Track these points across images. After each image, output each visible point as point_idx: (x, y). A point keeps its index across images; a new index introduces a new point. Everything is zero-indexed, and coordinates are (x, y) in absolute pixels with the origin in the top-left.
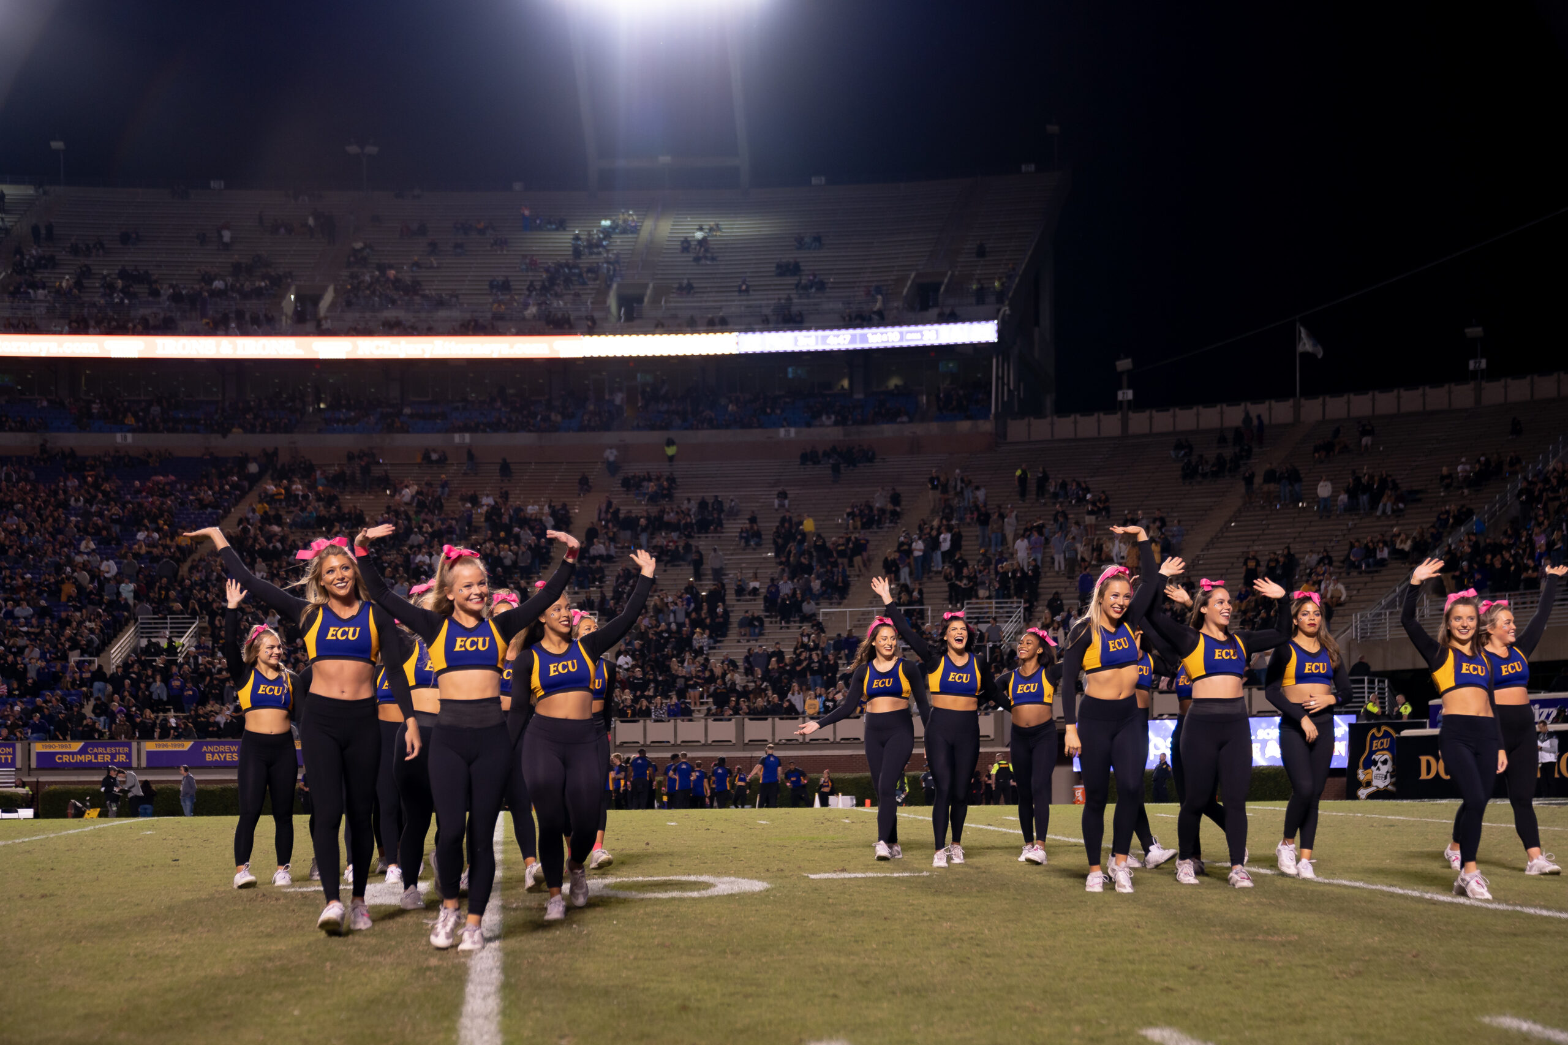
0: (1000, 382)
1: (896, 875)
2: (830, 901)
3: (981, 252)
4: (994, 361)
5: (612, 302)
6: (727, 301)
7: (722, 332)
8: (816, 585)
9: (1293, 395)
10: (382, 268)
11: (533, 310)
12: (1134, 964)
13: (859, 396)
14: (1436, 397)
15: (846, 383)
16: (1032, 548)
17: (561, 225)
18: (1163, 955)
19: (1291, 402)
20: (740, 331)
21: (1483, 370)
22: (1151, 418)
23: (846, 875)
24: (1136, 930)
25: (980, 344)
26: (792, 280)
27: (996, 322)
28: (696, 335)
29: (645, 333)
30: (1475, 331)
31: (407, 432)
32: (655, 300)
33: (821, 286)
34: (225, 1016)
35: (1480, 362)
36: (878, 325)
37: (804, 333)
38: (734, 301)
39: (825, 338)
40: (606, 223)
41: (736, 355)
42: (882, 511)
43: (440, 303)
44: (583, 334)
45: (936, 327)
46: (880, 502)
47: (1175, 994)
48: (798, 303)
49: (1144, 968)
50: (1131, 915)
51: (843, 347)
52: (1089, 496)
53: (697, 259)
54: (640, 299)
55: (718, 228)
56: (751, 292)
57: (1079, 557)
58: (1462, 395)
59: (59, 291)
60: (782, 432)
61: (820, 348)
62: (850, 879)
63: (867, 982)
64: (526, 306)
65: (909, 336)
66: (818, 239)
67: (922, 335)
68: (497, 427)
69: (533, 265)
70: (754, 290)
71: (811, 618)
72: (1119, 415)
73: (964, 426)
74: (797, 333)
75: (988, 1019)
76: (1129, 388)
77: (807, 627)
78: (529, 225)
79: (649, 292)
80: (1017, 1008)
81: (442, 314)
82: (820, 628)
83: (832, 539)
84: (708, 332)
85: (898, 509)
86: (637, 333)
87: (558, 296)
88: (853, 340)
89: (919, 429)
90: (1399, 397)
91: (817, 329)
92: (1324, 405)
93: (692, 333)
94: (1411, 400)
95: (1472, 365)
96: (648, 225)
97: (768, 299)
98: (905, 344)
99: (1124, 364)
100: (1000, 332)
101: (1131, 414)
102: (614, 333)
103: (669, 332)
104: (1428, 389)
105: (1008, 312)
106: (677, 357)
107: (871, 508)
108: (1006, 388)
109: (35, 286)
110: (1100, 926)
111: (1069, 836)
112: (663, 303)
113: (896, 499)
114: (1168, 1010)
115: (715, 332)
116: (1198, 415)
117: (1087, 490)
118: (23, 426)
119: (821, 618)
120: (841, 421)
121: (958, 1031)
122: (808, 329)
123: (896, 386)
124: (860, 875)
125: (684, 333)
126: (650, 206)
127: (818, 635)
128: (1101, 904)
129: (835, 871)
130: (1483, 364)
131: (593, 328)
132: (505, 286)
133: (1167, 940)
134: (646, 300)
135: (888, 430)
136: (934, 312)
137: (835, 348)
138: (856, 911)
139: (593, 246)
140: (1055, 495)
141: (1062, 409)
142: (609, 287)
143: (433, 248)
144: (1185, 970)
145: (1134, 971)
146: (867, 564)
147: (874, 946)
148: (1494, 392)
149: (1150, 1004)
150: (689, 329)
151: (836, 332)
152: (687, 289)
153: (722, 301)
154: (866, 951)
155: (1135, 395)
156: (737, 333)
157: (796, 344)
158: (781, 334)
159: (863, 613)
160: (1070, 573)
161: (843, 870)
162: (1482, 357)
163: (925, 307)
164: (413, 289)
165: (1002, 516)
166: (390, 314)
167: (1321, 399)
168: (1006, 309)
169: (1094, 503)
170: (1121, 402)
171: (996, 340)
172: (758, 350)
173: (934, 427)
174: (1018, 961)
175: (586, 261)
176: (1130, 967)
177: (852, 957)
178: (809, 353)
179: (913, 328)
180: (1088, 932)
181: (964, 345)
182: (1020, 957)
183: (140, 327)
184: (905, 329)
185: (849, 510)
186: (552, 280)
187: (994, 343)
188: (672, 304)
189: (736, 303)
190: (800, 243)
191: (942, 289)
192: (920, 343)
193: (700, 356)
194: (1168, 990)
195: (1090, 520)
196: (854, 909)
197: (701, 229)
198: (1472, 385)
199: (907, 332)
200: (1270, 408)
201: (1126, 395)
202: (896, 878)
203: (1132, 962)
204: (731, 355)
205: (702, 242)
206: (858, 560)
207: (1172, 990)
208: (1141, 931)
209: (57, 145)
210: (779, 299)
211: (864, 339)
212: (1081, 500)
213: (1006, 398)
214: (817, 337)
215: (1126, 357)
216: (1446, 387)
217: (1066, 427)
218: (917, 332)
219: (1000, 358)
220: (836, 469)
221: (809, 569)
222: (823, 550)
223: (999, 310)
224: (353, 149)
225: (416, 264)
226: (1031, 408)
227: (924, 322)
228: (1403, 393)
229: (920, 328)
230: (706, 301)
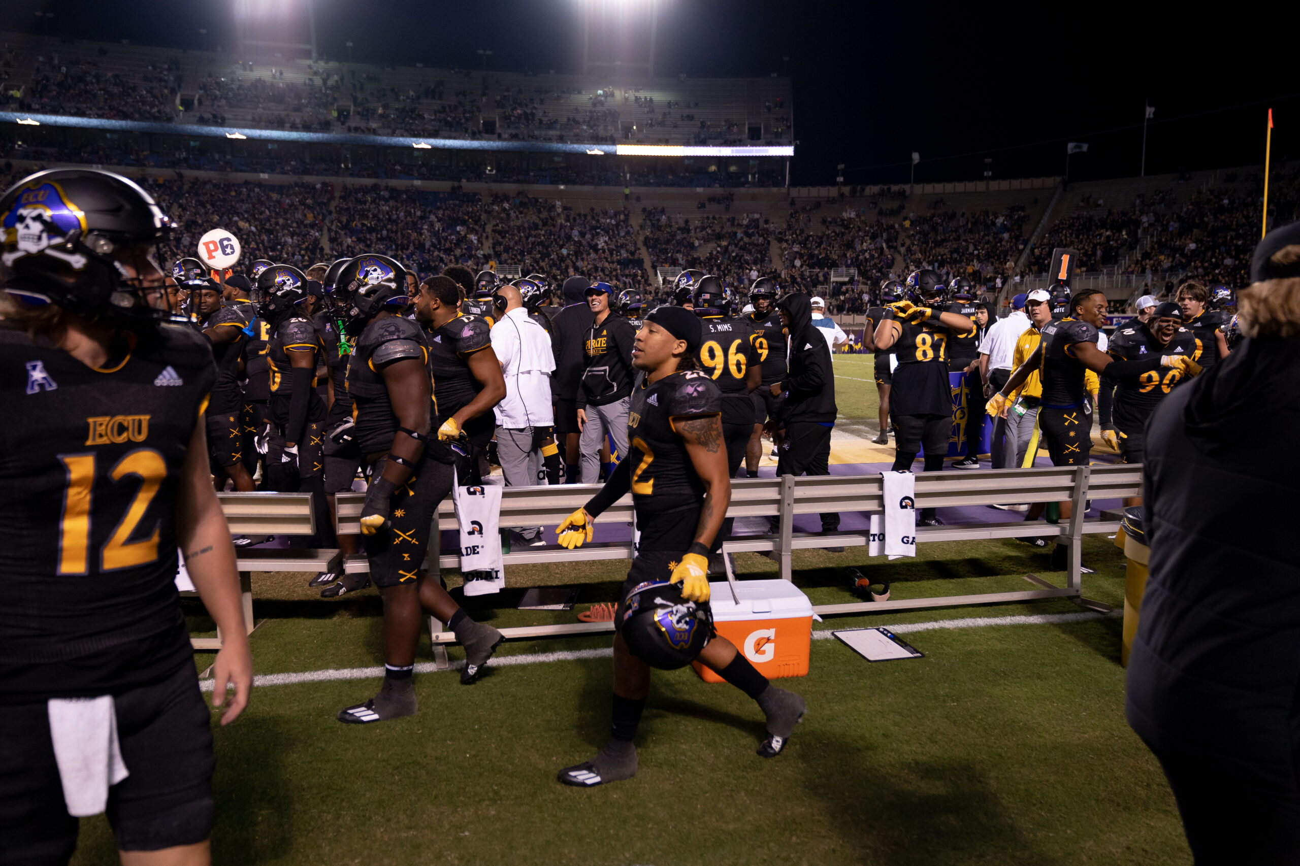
4: (788, 163)
14: (970, 186)
19: (909, 185)
21: (990, 176)
27: (793, 146)
31: (537, 183)
41: (683, 156)
58: (981, 186)
60: (697, 189)
68: (576, 182)
72: (837, 187)
73: (775, 190)
76: (842, 176)
90: (955, 186)
92: (923, 187)
94: (960, 187)
95: (985, 174)
99: (841, 167)
101: (842, 187)
104: (967, 183)
105: (798, 143)
116: (871, 189)
130: (990, 173)
136: (762, 141)
141: (813, 184)
148: (994, 185)
155: (844, 179)
163: (759, 138)
167: (922, 185)
168: (798, 141)
170: (838, 182)
171: (793, 155)
173: (762, 190)
181: (776, 156)
183: (426, 134)
191: (762, 131)
198: (985, 182)
201: (840, 179)
216: (975, 182)
217: (814, 191)
223: (793, 142)
227: (759, 145)
228: (957, 184)
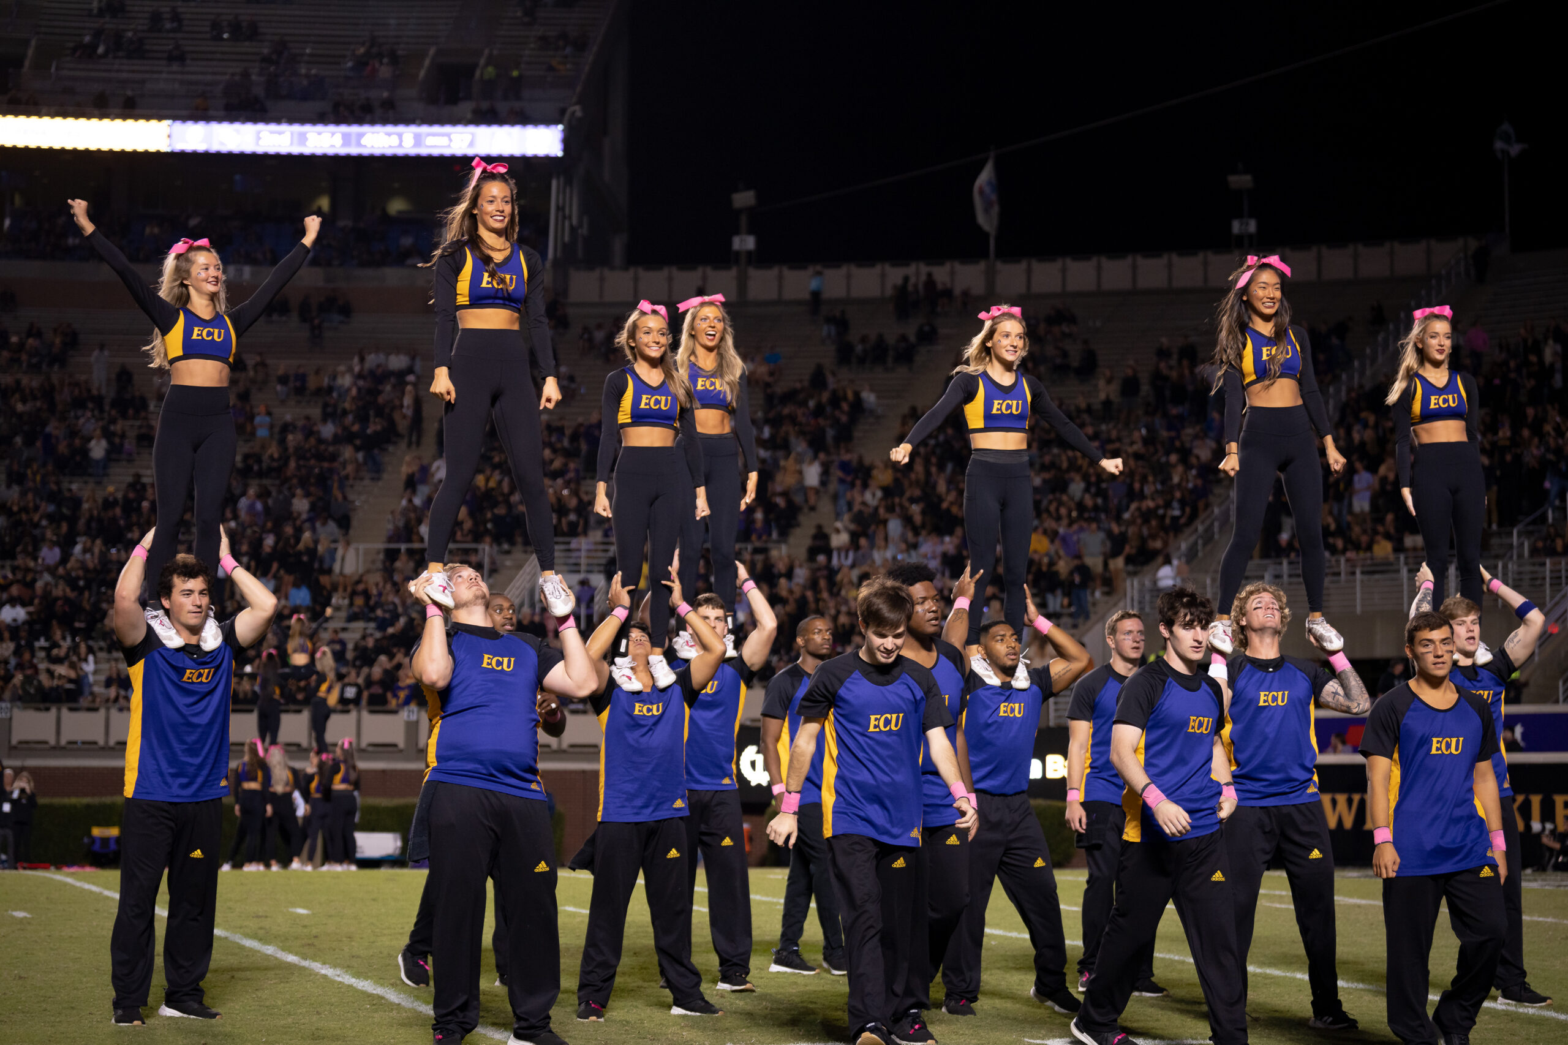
0: (560, 214)
4: (554, 183)
6: (153, 72)
9: (985, 255)
13: (345, 223)
14: (1187, 269)
15: (324, 203)
19: (982, 265)
20: (175, 118)
21: (1251, 236)
22: (780, 278)
25: (535, 158)
27: (560, 127)
28: (106, 122)
30: (1241, 181)
32: (41, 64)
33: (292, 59)
35: (1247, 224)
36: (385, 121)
37: (273, 127)
38: (161, 72)
39: (303, 139)
41: (166, 154)
45: (471, 129)
48: (259, 81)
51: (331, 151)
54: (20, 62)
56: (188, 62)
61: (296, 150)
65: (430, 141)
67: (451, 140)
70: (193, 59)
72: (733, 272)
74: (261, 127)
76: (750, 232)
79: (32, 51)
84: (125, 117)
88: (346, 141)
90: (1134, 268)
91: (291, 121)
92: (1029, 271)
93: (101, 117)
94: (1152, 271)
95: (1236, 227)
97: (214, 74)
98: (424, 151)
99: (744, 199)
100: (567, 142)
101: (753, 272)
104: (1175, 258)
105: (579, 114)
106: (75, 151)
108: (567, 223)
112: (53, 69)
115: (136, 118)
116: (849, 277)
122: (278, 120)
123: (400, 212)
125: (89, 116)
130: (1252, 227)
134: (27, 63)
135: (393, 276)
136: (467, 107)
137: (319, 151)
150: (96, 112)
151: (320, 128)
152: (89, 51)
153: (146, 72)
155: (758, 243)
156: (169, 122)
157: (257, 144)
158: (237, 126)
162: (1251, 216)
163: (453, 99)
167: (1023, 265)
168: (575, 112)
170: (738, 253)
171: (560, 154)
172: (201, 147)
178: (278, 157)
179: (436, 129)
184: (424, 129)
187: (556, 158)
188: (65, 73)
189: (164, 76)
191: (477, 74)
192: (447, 152)
193: (111, 152)
198: (1236, 255)
199: (429, 135)
200: (952, 273)
201: (745, 243)
204: (158, 153)
210: (233, 75)
211: (362, 140)
213: (567, 239)
214: (292, 134)
215: (747, 188)
216: (1201, 256)
218: (443, 135)
219: (562, 179)
223: (563, 111)
227: (455, 121)
228: (1141, 261)
229: (448, 129)
230: (118, 71)
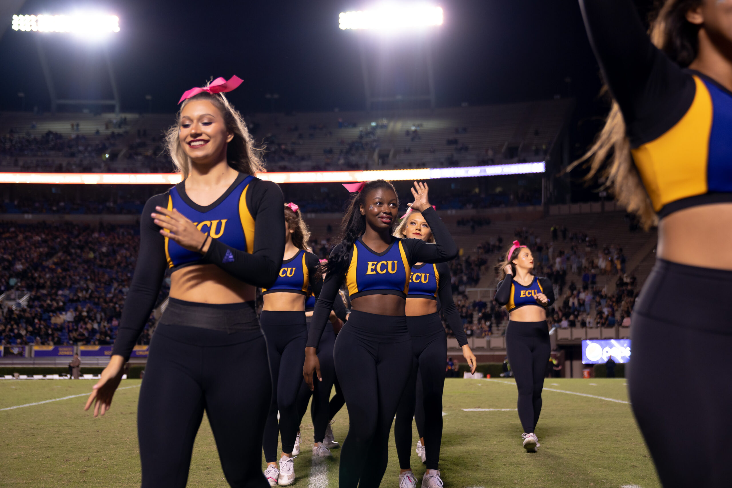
0: (546, 189)
1: (503, 410)
2: (474, 421)
3: (537, 133)
4: (543, 181)
5: (376, 156)
6: (425, 156)
7: (423, 168)
8: (465, 278)
10: (279, 145)
11: (342, 161)
12: (617, 454)
13: (483, 196)
15: (477, 190)
16: (562, 263)
17: (355, 125)
18: (630, 450)
22: (614, 205)
23: (480, 410)
24: (617, 438)
25: (537, 173)
26: (453, 147)
27: (544, 162)
28: (412, 170)
29: (390, 169)
32: (394, 156)
33: (466, 149)
34: (208, 468)
36: (491, 165)
37: (459, 169)
38: (428, 156)
39: (467, 172)
40: (373, 124)
41: (429, 179)
42: (494, 246)
43: (303, 159)
44: (364, 170)
45: (517, 165)
46: (493, 241)
47: (637, 469)
48: (456, 156)
49: (622, 456)
50: (614, 431)
51: (476, 175)
52: (587, 239)
53: (413, 139)
54: (387, 156)
55: (421, 125)
56: (436, 152)
57: (583, 266)
59: (147, 157)
60: (449, 212)
61: (466, 175)
62: (482, 412)
63: (492, 460)
64: (339, 159)
66: (465, 130)
68: (326, 210)
69: (342, 142)
71: (462, 293)
72: (600, 204)
73: (530, 208)
74: (456, 169)
75: (550, 478)
76: (604, 191)
77: (460, 297)
78: (340, 125)
79: (392, 153)
80: (563, 473)
81: (304, 163)
82: (466, 297)
83: (473, 258)
84: (416, 169)
85: (501, 245)
86: (387, 169)
87: (353, 155)
88: (481, 172)
89: (510, 210)
91: (465, 166)
93: (410, 170)
96: (391, 125)
97: (443, 155)
98: (503, 173)
100: (546, 168)
101: (605, 203)
102: (377, 169)
103: (400, 169)
106: (404, 181)
107: (488, 244)
108: (548, 192)
109: (137, 154)
110: (600, 436)
111: (583, 393)
112: (398, 157)
113: (500, 240)
114: (634, 476)
115: (420, 168)
117: (586, 236)
118: (129, 212)
119: (466, 293)
120: (475, 207)
121: (535, 483)
122: (461, 167)
123: (500, 192)
124: (487, 410)
126: (392, 117)
127: (465, 301)
128: (599, 425)
129: (475, 408)
131: (367, 167)
132: (330, 151)
133: (632, 443)
134: (390, 156)
135: (496, 210)
136: (516, 159)
137: (472, 175)
138: (486, 427)
139: (368, 134)
140: (572, 239)
141: (575, 200)
142: (374, 151)
143: (301, 136)
144: (641, 457)
145: (617, 457)
146: (487, 269)
147: (495, 443)
149: (626, 473)
150: (409, 168)
151: (472, 169)
152: (408, 151)
153: (423, 156)
154: (491, 445)
157: (455, 174)
158: (449, 169)
159: (486, 291)
160: (579, 273)
161: (479, 407)
163: (512, 157)
164: (291, 153)
165: (548, 248)
166: (282, 164)
168: (548, 158)
169: (589, 242)
170: (601, 198)
171: (545, 171)
173: (516, 209)
174: (562, 452)
175: (364, 140)
176: (615, 455)
177: (485, 448)
178: (461, 178)
179: (507, 166)
180: (594, 438)
181: (529, 174)
182: (563, 450)
185: (478, 245)
186: (350, 149)
187: (543, 173)
188: (401, 158)
190: (457, 131)
191: (520, 149)
194: (634, 466)
195: (588, 249)
196: (485, 425)
197: (414, 125)
199: (505, 168)
201: (603, 195)
202: (503, 411)
203: (616, 453)
205: (415, 132)
206: (483, 268)
207: (636, 467)
208: (619, 438)
209: (149, 97)
210: (448, 155)
211: (485, 171)
212: (584, 240)
213: (549, 196)
214: (464, 171)
217: (576, 208)
219: (545, 179)
220: (473, 228)
221: (462, 272)
222: (468, 262)
223: (545, 157)
224: (268, 96)
225: (294, 143)
226: (560, 200)
229: (510, 166)
230: (416, 156)
